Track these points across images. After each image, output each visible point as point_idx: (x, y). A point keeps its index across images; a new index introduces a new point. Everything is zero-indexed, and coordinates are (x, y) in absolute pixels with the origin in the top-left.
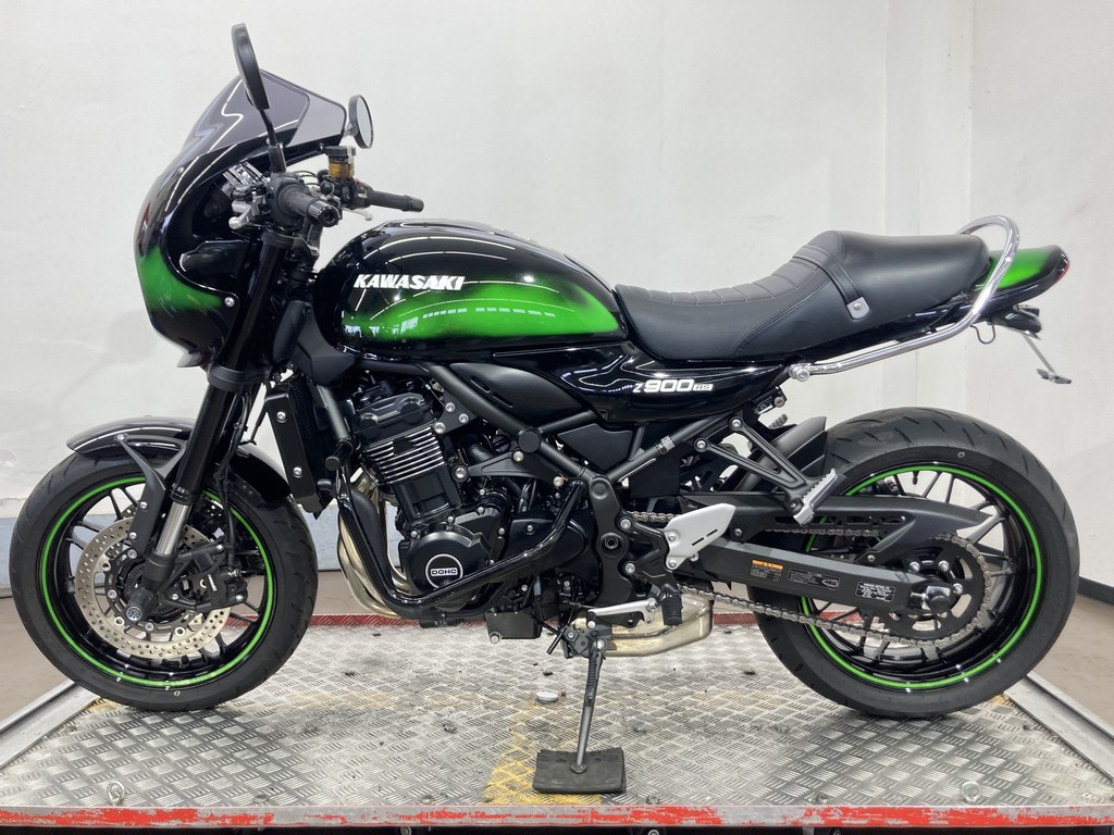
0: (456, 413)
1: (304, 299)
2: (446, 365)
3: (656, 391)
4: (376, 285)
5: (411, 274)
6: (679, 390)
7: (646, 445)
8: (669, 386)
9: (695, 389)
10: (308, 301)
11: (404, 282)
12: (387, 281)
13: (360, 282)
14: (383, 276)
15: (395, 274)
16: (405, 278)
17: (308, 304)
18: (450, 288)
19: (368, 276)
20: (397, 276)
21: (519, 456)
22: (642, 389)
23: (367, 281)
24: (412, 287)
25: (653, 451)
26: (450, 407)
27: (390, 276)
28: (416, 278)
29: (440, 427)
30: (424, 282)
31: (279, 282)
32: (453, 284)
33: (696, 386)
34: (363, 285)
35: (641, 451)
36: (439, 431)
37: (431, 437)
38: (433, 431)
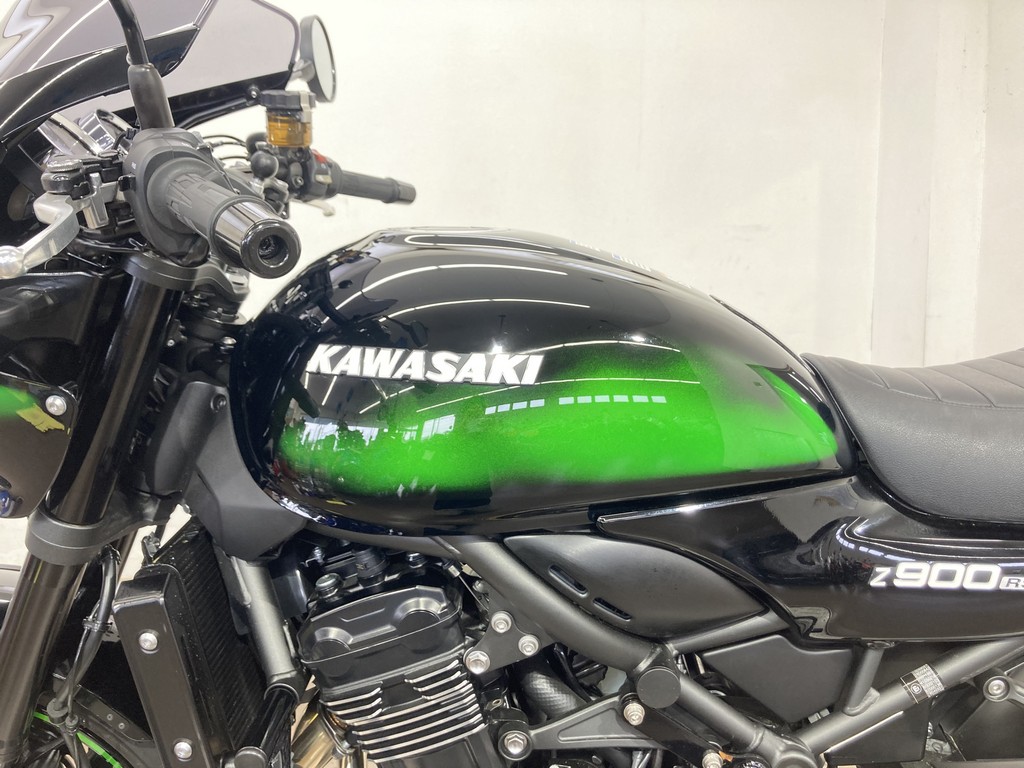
0: (513, 636)
1: (212, 377)
2: (499, 540)
3: (920, 584)
4: (353, 370)
5: (432, 347)
6: (970, 585)
7: (882, 684)
8: (947, 576)
9: (1003, 587)
10: (222, 384)
11: (415, 365)
12: (376, 363)
13: (321, 359)
14: (370, 351)
15: (393, 345)
16: (417, 357)
17: (221, 390)
18: (512, 379)
19: (337, 349)
20: (399, 353)
21: (635, 712)
22: (889, 579)
23: (335, 360)
24: (431, 376)
25: (898, 695)
26: (501, 622)
27: (385, 352)
28: (440, 358)
29: (479, 662)
30: (459, 366)
31: (171, 343)
32: (520, 370)
33: (1006, 579)
34: (326, 369)
35: (874, 693)
36: (477, 670)
37: (459, 681)
38: (463, 667)
